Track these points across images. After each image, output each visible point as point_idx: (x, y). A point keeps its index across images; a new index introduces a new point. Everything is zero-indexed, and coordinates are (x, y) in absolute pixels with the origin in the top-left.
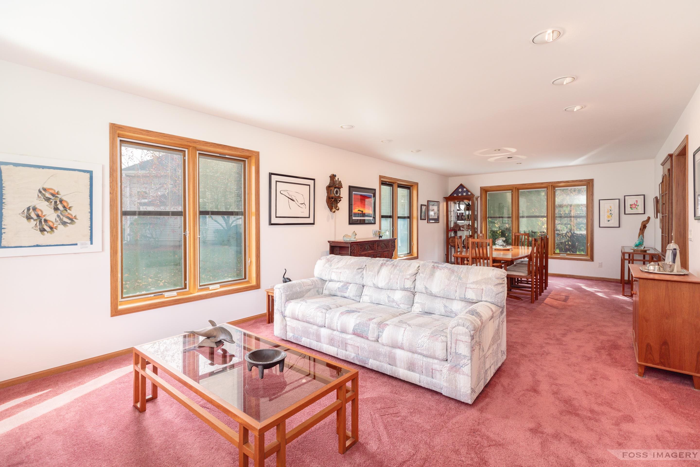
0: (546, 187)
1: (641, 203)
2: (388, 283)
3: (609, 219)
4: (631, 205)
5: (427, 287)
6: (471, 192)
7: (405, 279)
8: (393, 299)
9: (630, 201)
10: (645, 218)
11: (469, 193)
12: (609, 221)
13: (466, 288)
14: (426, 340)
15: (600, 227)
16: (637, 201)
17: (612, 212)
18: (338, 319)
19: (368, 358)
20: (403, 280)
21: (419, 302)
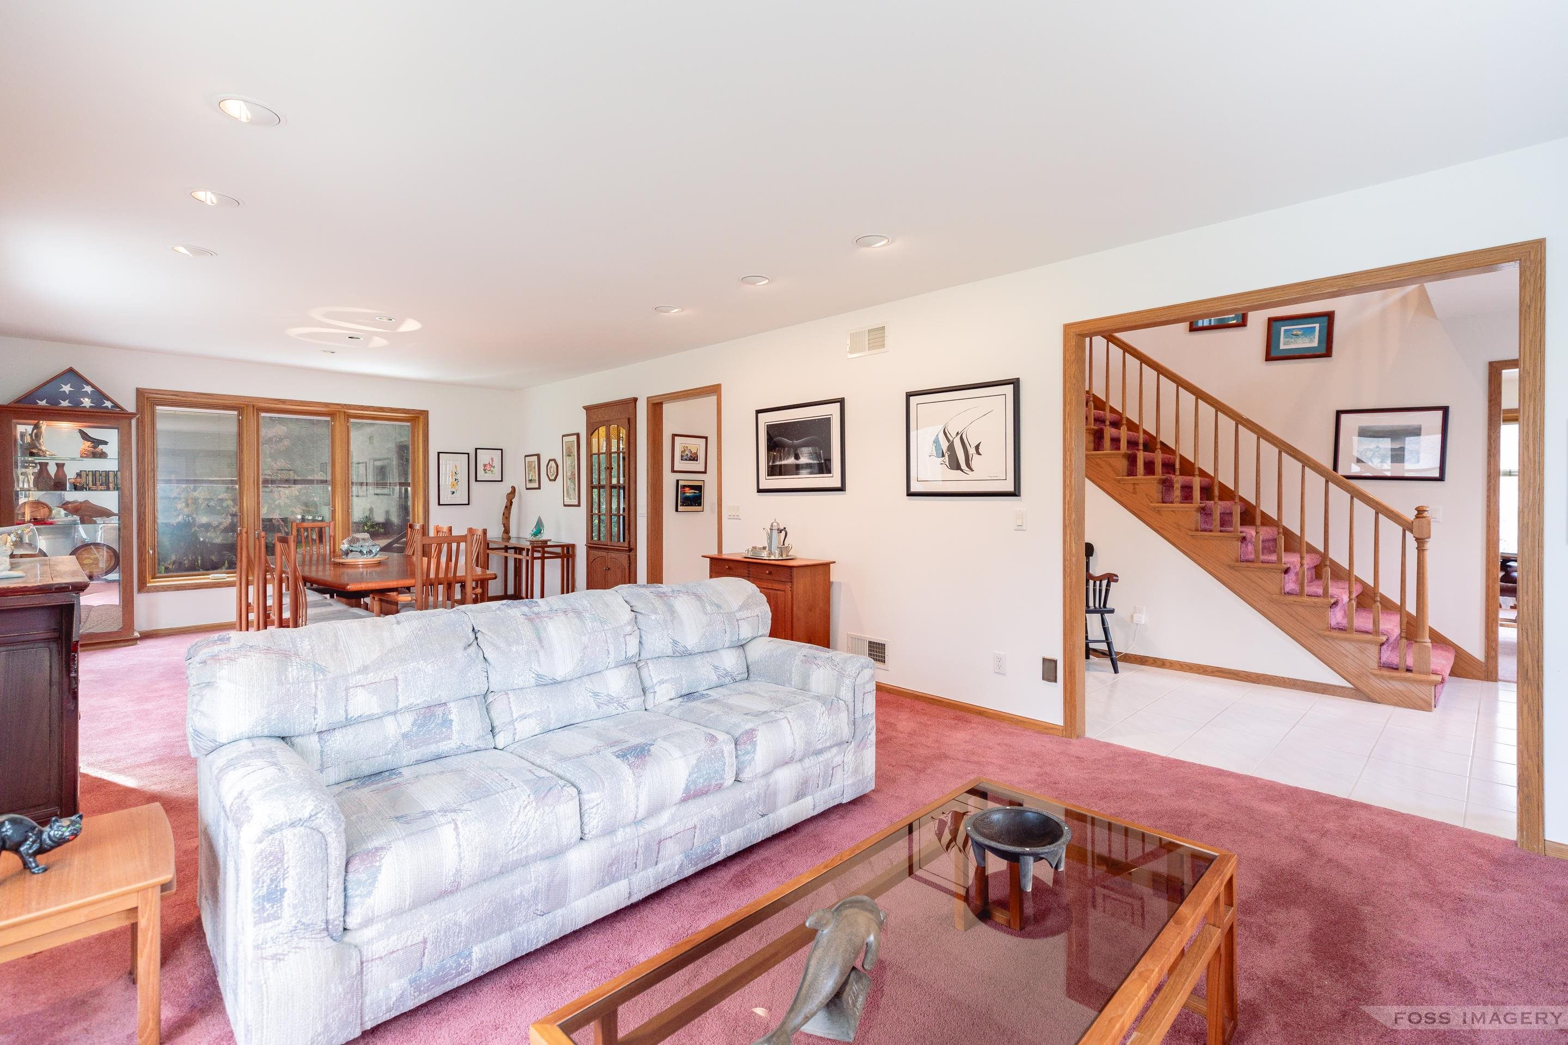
0: (331, 414)
1: (497, 463)
2: (582, 660)
3: (453, 490)
4: (485, 466)
5: (676, 639)
6: (112, 401)
7: (625, 636)
8: (608, 695)
9: (484, 457)
10: (505, 488)
11: (108, 404)
12: (453, 493)
13: (737, 620)
14: (826, 719)
15: (439, 504)
16: (492, 459)
17: (458, 477)
18: (638, 786)
19: (716, 840)
20: (622, 640)
21: (667, 678)
